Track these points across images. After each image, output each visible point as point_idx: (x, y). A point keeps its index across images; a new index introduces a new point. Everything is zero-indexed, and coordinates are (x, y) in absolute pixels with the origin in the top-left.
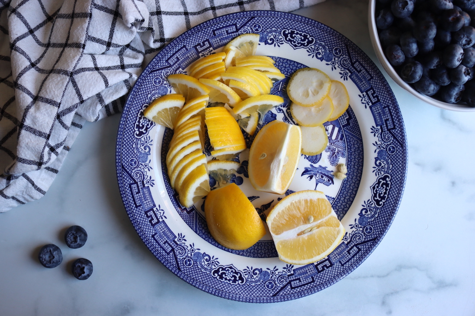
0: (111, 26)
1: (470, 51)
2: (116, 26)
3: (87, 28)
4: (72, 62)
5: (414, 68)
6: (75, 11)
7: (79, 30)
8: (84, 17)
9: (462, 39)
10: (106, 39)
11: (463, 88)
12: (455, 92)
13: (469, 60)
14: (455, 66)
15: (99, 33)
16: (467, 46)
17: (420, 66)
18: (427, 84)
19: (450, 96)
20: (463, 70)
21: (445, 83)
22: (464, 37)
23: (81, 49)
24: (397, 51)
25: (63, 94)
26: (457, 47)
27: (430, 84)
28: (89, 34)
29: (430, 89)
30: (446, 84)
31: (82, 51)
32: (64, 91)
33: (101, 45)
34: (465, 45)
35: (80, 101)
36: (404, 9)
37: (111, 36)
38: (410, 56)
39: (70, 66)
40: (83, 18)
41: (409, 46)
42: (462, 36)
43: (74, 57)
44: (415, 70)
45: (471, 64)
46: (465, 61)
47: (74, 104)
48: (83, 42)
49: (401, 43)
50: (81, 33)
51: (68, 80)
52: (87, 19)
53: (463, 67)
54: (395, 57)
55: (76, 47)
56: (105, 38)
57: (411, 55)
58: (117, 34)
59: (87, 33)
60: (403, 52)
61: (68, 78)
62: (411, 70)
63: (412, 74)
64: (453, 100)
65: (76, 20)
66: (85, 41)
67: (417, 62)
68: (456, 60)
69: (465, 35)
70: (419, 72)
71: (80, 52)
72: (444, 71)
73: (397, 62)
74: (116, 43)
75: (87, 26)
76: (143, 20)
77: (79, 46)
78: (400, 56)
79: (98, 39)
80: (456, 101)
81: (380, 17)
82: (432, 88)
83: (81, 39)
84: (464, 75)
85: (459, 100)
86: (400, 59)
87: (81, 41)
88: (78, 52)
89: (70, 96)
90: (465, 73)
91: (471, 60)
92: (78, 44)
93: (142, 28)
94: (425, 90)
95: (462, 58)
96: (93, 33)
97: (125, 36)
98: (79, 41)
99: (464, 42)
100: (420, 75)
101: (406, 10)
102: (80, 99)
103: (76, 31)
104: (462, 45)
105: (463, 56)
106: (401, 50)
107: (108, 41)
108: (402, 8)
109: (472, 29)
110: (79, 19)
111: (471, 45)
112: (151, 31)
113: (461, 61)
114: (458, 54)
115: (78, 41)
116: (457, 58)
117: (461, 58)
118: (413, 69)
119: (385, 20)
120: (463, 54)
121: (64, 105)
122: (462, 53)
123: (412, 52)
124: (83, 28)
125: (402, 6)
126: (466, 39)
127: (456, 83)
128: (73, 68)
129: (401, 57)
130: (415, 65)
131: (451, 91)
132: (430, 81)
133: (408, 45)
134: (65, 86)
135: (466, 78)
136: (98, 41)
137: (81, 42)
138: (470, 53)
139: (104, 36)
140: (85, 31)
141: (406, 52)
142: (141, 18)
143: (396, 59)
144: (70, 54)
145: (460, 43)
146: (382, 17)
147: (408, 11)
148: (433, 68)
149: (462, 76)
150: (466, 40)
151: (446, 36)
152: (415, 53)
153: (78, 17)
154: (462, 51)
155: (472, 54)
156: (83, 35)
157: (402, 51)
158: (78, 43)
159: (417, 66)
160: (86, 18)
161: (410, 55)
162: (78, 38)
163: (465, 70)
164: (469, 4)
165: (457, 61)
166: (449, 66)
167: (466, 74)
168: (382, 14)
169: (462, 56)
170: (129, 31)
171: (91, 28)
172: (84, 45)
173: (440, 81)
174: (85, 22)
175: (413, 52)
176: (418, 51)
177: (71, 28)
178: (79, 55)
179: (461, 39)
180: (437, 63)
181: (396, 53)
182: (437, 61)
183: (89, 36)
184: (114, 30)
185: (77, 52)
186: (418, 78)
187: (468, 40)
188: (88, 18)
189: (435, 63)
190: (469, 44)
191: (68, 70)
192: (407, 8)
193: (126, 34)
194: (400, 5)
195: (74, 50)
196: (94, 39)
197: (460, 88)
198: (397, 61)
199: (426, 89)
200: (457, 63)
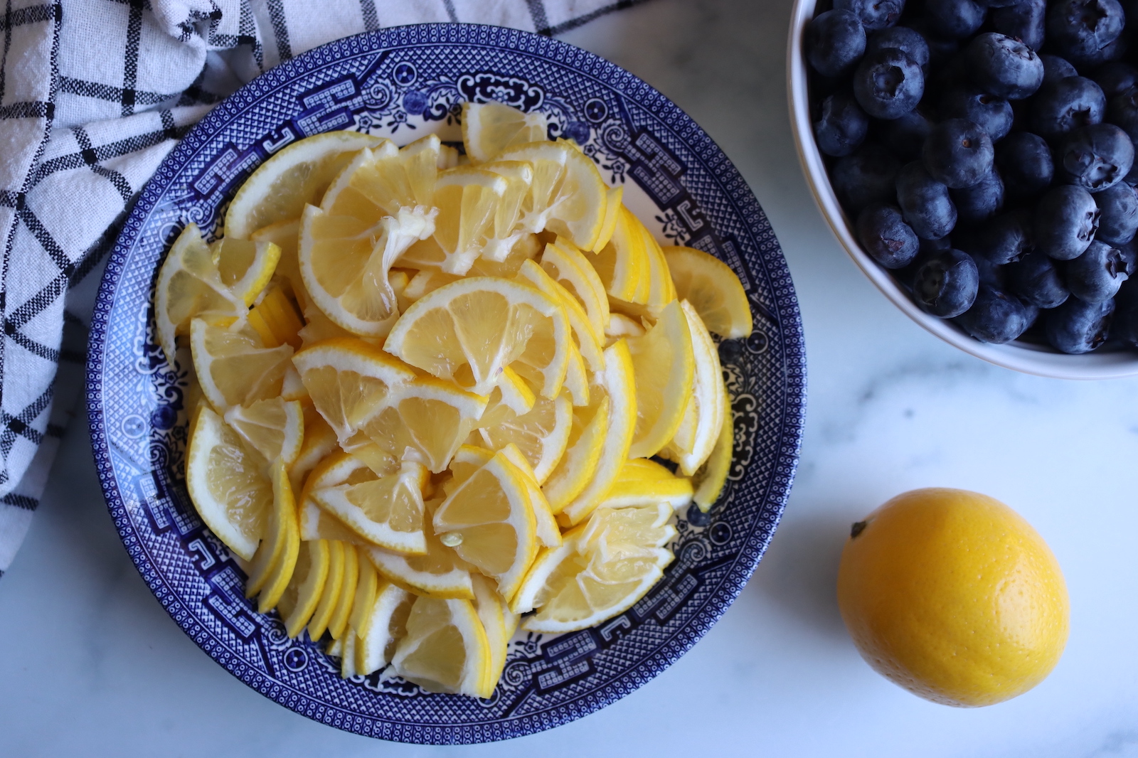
0: (126, 40)
1: (1117, 196)
2: (141, 36)
3: (52, 53)
4: (17, 162)
5: (951, 274)
6: (12, 6)
7: (28, 61)
8: (40, 20)
9: (1087, 167)
10: (118, 82)
11: (1108, 306)
12: (1087, 324)
13: (1116, 226)
14: (1074, 254)
15: (91, 65)
16: (1104, 185)
17: (968, 265)
18: (996, 316)
19: (1074, 337)
20: (1104, 260)
21: (1052, 302)
22: (1092, 162)
23: (44, 121)
24: (890, 228)
25: (3, 265)
26: (1075, 196)
27: (1006, 314)
28: (63, 73)
29: (1007, 330)
30: (1055, 305)
31: (45, 127)
32: (5, 256)
33: (104, 101)
34: (1097, 183)
35: (61, 271)
36: (893, 94)
37: (131, 70)
38: (932, 237)
39: (14, 175)
40: (35, 24)
41: (926, 211)
42: (1087, 161)
43: (23, 147)
44: (955, 280)
45: (1126, 236)
46: (1104, 229)
47: (46, 283)
48: (45, 98)
49: (901, 199)
50: (36, 71)
51: (14, 218)
52: (48, 24)
53: (1100, 249)
54: (886, 247)
55: (26, 115)
56: (114, 77)
57: (935, 235)
58: (148, 61)
59: (55, 69)
60: (909, 228)
61: (11, 214)
62: (941, 283)
63: (946, 294)
64: (1083, 346)
65: (17, 32)
66: (53, 93)
67: (958, 253)
68: (1076, 236)
69: (1096, 156)
70: (968, 284)
71: (39, 128)
72: (1046, 268)
73: (897, 260)
74: (149, 91)
75: (52, 46)
76: (217, 15)
77: (33, 110)
78: (902, 243)
79: (94, 85)
80: (1093, 347)
81: (824, 123)
82: (1016, 323)
83: (39, 88)
84: (1107, 275)
85: (1102, 340)
86: (902, 251)
87: (40, 93)
88: (35, 130)
89: (29, 260)
90: (1108, 266)
91: (1123, 226)
92: (31, 104)
93: (219, 39)
94: (993, 335)
95: (1094, 227)
96: (74, 69)
97: (172, 66)
98: (33, 95)
99: (1094, 173)
100: (973, 294)
101: (899, 96)
102: (60, 265)
103: (19, 66)
104: (1090, 184)
105: (1098, 222)
106: (904, 221)
107: (123, 87)
108: (886, 91)
109: (1113, 134)
110: (25, 27)
111: (1117, 180)
112: (249, 47)
113: (1092, 237)
114: (1079, 216)
115: (29, 96)
116: (1076, 230)
117: (1091, 227)
118: (947, 279)
119: (842, 132)
120: (1097, 215)
121: (19, 294)
122: (1091, 214)
123: (936, 226)
124: (39, 55)
125: (887, 83)
126: (1101, 165)
127: (1088, 299)
128: (24, 182)
129: (905, 242)
130: (952, 263)
131: (1075, 322)
132: (1005, 305)
133: (922, 205)
134: (6, 238)
135: (1113, 283)
136: (94, 90)
137: (39, 99)
138: (1118, 204)
139: (110, 74)
140: (49, 63)
141: (920, 228)
142: (209, 9)
143: (892, 253)
144: (10, 137)
145: (1084, 179)
146: (830, 122)
147: (908, 97)
148: (1008, 262)
149: (1100, 277)
150: (1100, 169)
151: (1036, 160)
152: (948, 228)
153: (23, 21)
154: (1092, 206)
155: (1125, 207)
156: (44, 76)
157: (908, 223)
158: (30, 101)
159: (958, 266)
160: (44, 22)
161: (932, 234)
162: (30, 88)
163: (1109, 255)
164: (1095, 42)
165: (1077, 240)
166: (1057, 254)
167: (1113, 268)
168: (829, 113)
169: (1093, 222)
170: (182, 48)
171: (63, 52)
172: (51, 110)
173: (1037, 299)
174: (45, 36)
175: (941, 224)
176: (955, 218)
177: (7, 58)
178: (37, 138)
179: (1083, 168)
180: (1018, 248)
181: (887, 235)
182: (1017, 243)
183: (63, 79)
184: (137, 49)
185: (31, 130)
186: (966, 302)
187: (1107, 167)
188: (52, 22)
189: (1013, 249)
190: (1110, 179)
191: (8, 187)
192: (901, 90)
193: (178, 60)
194: (881, 83)
195: (20, 125)
196: (78, 87)
197: (1101, 308)
198: (895, 259)
199: (995, 333)
200: (1079, 245)
